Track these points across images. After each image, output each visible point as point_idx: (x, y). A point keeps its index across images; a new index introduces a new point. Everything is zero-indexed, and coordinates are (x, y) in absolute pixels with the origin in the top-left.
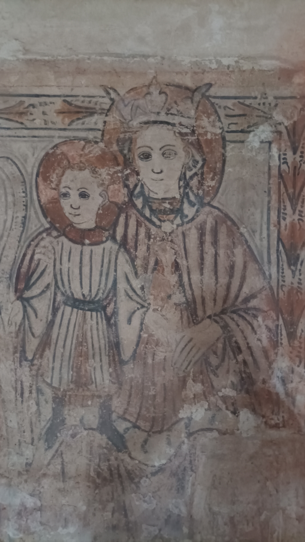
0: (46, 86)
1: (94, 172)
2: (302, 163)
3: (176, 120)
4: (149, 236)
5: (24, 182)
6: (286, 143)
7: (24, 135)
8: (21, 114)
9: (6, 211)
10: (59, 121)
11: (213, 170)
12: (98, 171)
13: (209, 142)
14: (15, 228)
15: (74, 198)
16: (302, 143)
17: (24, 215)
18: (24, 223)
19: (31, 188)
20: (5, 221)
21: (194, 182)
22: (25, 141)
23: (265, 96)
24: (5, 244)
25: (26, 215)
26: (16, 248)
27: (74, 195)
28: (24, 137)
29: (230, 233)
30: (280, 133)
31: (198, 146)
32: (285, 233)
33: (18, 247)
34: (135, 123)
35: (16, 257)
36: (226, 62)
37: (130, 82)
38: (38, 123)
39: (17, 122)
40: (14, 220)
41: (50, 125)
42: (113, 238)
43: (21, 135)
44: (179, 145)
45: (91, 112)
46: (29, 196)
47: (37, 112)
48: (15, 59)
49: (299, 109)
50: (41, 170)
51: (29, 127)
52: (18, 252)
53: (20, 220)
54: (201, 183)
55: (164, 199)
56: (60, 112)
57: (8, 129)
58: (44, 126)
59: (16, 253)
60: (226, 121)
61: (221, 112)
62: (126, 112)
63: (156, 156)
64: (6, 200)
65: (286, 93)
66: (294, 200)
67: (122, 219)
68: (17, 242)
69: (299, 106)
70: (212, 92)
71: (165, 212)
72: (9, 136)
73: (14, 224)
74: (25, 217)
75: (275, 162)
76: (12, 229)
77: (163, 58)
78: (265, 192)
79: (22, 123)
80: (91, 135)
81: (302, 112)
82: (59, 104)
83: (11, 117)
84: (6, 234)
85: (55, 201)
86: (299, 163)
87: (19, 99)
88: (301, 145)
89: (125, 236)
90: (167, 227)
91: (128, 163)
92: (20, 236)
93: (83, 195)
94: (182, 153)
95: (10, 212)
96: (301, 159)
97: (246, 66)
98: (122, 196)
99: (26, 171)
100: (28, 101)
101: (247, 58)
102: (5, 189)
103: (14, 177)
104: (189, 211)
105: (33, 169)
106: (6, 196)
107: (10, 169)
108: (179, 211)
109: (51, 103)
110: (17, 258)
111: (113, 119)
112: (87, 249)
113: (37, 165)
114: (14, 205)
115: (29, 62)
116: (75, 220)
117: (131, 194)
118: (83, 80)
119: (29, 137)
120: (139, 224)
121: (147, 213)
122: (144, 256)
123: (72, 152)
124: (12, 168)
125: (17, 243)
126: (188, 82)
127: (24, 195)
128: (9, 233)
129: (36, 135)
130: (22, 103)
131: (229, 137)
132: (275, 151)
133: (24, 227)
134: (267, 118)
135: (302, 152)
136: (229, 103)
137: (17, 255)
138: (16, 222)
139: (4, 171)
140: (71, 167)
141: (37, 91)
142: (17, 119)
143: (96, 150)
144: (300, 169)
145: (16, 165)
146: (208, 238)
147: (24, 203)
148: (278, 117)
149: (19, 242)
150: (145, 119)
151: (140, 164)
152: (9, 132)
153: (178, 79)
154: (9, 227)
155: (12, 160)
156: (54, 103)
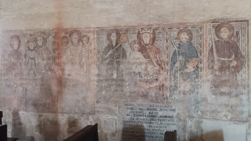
1: (33, 43)
3: (41, 36)
4: (39, 50)
11: (45, 42)
15: (31, 46)
17: (25, 48)
21: (43, 43)
27: (31, 45)
29: (47, 49)
30: (53, 37)
34: (37, 36)
44: (42, 39)
45: (32, 35)
48: (25, 29)
50: (27, 43)
54: (44, 43)
62: (36, 35)
63: (39, 40)
65: (53, 32)
66: (54, 45)
67: (36, 48)
69: (55, 34)
71: (41, 47)
77: (40, 28)
78: (51, 44)
85: (29, 46)
86: (55, 41)
87: (25, 34)
88: (55, 38)
89: (36, 50)
91: (36, 41)
94: (42, 40)
101: (49, 28)
102: (23, 45)
111: (35, 36)
118: (32, 32)
122: (38, 52)
126: (43, 31)
129: (27, 38)
132: (52, 39)
140: (30, 42)
145: (25, 42)
148: (52, 35)
151: (38, 41)
152: (24, 38)
156: (28, 35)
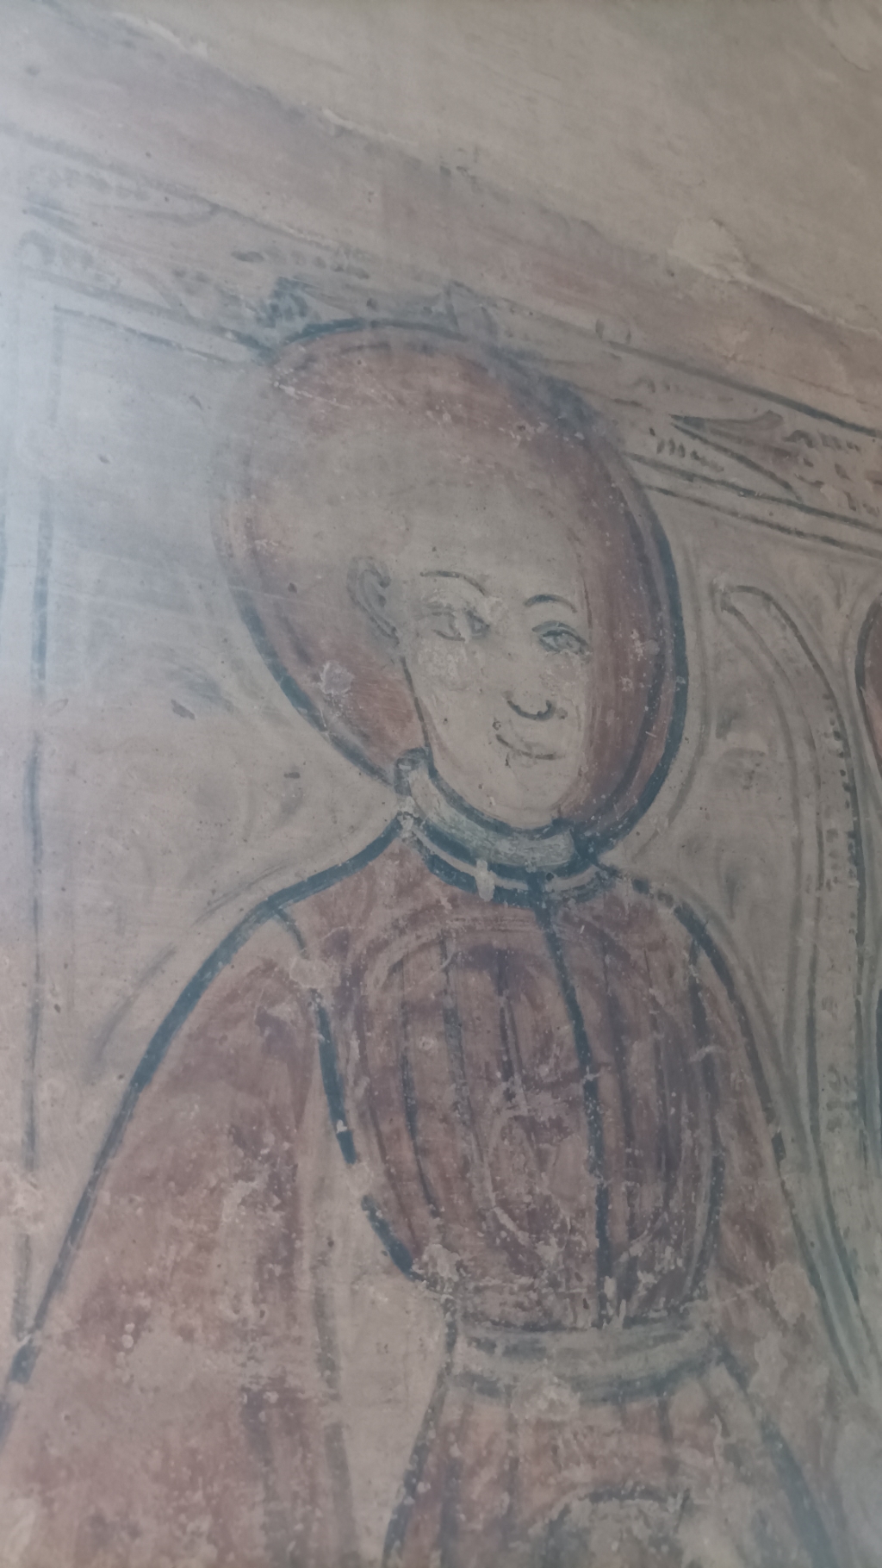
0: (829, 389)
5: (830, 696)
7: (800, 528)
8: (781, 454)
9: (796, 803)
14: (836, 880)
18: (857, 860)
19: (854, 722)
20: (798, 846)
22: (805, 549)
24: (815, 947)
25: (857, 824)
26: (855, 968)
28: (800, 534)
33: (861, 962)
35: (858, 1004)
38: (833, 497)
39: (772, 476)
40: (827, 847)
41: (864, 516)
43: (790, 524)
46: (853, 753)
47: (821, 463)
50: (868, 664)
51: (807, 503)
52: (864, 985)
53: (841, 843)
57: (748, 493)
58: (848, 513)
59: (859, 991)
64: (791, 757)
68: (853, 937)
72: (756, 521)
73: (828, 862)
74: (854, 835)
76: (825, 884)
79: (787, 486)
83: (753, 455)
84: (809, 902)
92: (856, 912)
95: (808, 811)
99: (826, 657)
100: (790, 419)
103: (798, 672)
105: (842, 655)
106: (790, 745)
109: (850, 446)
110: (863, 1011)
114: (819, 782)
115: (769, 302)
119: (814, 536)
124: (785, 638)
125: (854, 944)
127: (838, 745)
128: (819, 900)
130: (774, 420)
133: (861, 877)
137: (861, 999)
138: (832, 855)
141: (806, 396)
142: (769, 465)
147: (846, 779)
149: (860, 939)
154: (814, 873)
155: (779, 608)
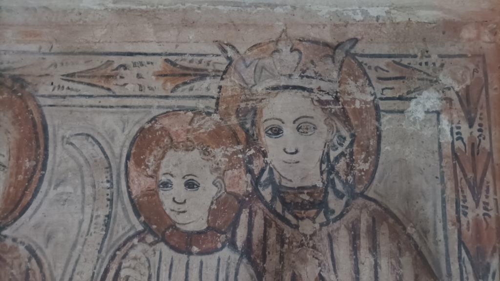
0: (143, 41)
1: (205, 152)
2: (481, 138)
3: (314, 84)
4: (281, 240)
5: (110, 167)
6: (458, 113)
7: (112, 105)
8: (108, 77)
9: (83, 208)
10: (160, 86)
11: (366, 149)
12: (211, 151)
13: (358, 113)
14: (95, 232)
15: (178, 188)
16: (479, 113)
17: (107, 213)
18: (107, 225)
19: (119, 176)
20: (81, 223)
21: (341, 165)
22: (112, 113)
23: (426, 53)
24: (80, 255)
25: (110, 213)
26: (95, 261)
27: (178, 184)
28: (111, 107)
29: (395, 236)
30: (449, 100)
31: (344, 117)
32: (468, 234)
33: (98, 259)
34: (260, 89)
35: (94, 273)
36: (373, 12)
37: (251, 37)
38: (131, 88)
39: (102, 87)
40: (94, 221)
41: (147, 92)
42: (233, 244)
43: (108, 104)
44: (319, 117)
45: (201, 75)
46: (115, 186)
47: (130, 75)
48: (103, 8)
49: (472, 71)
50: (133, 151)
51: (118, 94)
52: (98, 267)
53: (101, 220)
54: (350, 167)
55: (301, 189)
56: (160, 75)
57: (90, 96)
58: (140, 93)
59: (95, 268)
60: (378, 86)
61: (372, 74)
62: (248, 74)
63: (288, 131)
64: (83, 193)
65: (455, 50)
66: (476, 188)
67: (244, 217)
68: (97, 251)
69: (472, 67)
70: (359, 48)
71: (303, 206)
72: (91, 106)
73: (93, 226)
74: (109, 216)
75: (447, 138)
76: (90, 234)
77: (294, 8)
78: (437, 178)
79: (109, 89)
80: (201, 105)
81: (475, 73)
82: (159, 64)
83: (94, 81)
84: (81, 240)
85: (152, 194)
86: (478, 140)
87: (105, 59)
88: (478, 116)
89: (249, 240)
90: (307, 227)
91: (251, 140)
92: (101, 243)
93: (191, 185)
94: (323, 127)
95: (88, 210)
96: (480, 133)
97: (401, 17)
98: (243, 185)
99: (113, 153)
100: (118, 61)
101: (402, 8)
102: (82, 177)
103: (96, 161)
104: (336, 204)
105: (122, 150)
106: (83, 188)
107: (90, 150)
108: (321, 205)
109: (148, 63)
110: (95, 275)
111: (231, 83)
112: (195, 260)
113: (128, 144)
114: (95, 199)
115: (121, 12)
116: (179, 219)
117: (256, 182)
118: (191, 35)
119: (118, 106)
120: (267, 224)
121: (279, 207)
122: (276, 269)
123: (176, 126)
124: (93, 149)
125: (96, 253)
127: (108, 185)
128: (86, 239)
129: (128, 104)
130: (109, 63)
131: (383, 105)
132: (445, 124)
133: (107, 231)
134: (433, 82)
135: (480, 125)
136: (382, 63)
137: (95, 271)
138: (95, 224)
139: (82, 153)
140: (174, 146)
141: (130, 48)
142: (102, 84)
143: (209, 124)
144: (480, 147)
145: (99, 144)
146: (364, 243)
147: (109, 197)
148: (446, 80)
149: (100, 251)
150: (273, 83)
151: (268, 142)
152: (91, 101)
153: (314, 34)
154: (86, 231)
155: (93, 138)
156: (152, 63)
